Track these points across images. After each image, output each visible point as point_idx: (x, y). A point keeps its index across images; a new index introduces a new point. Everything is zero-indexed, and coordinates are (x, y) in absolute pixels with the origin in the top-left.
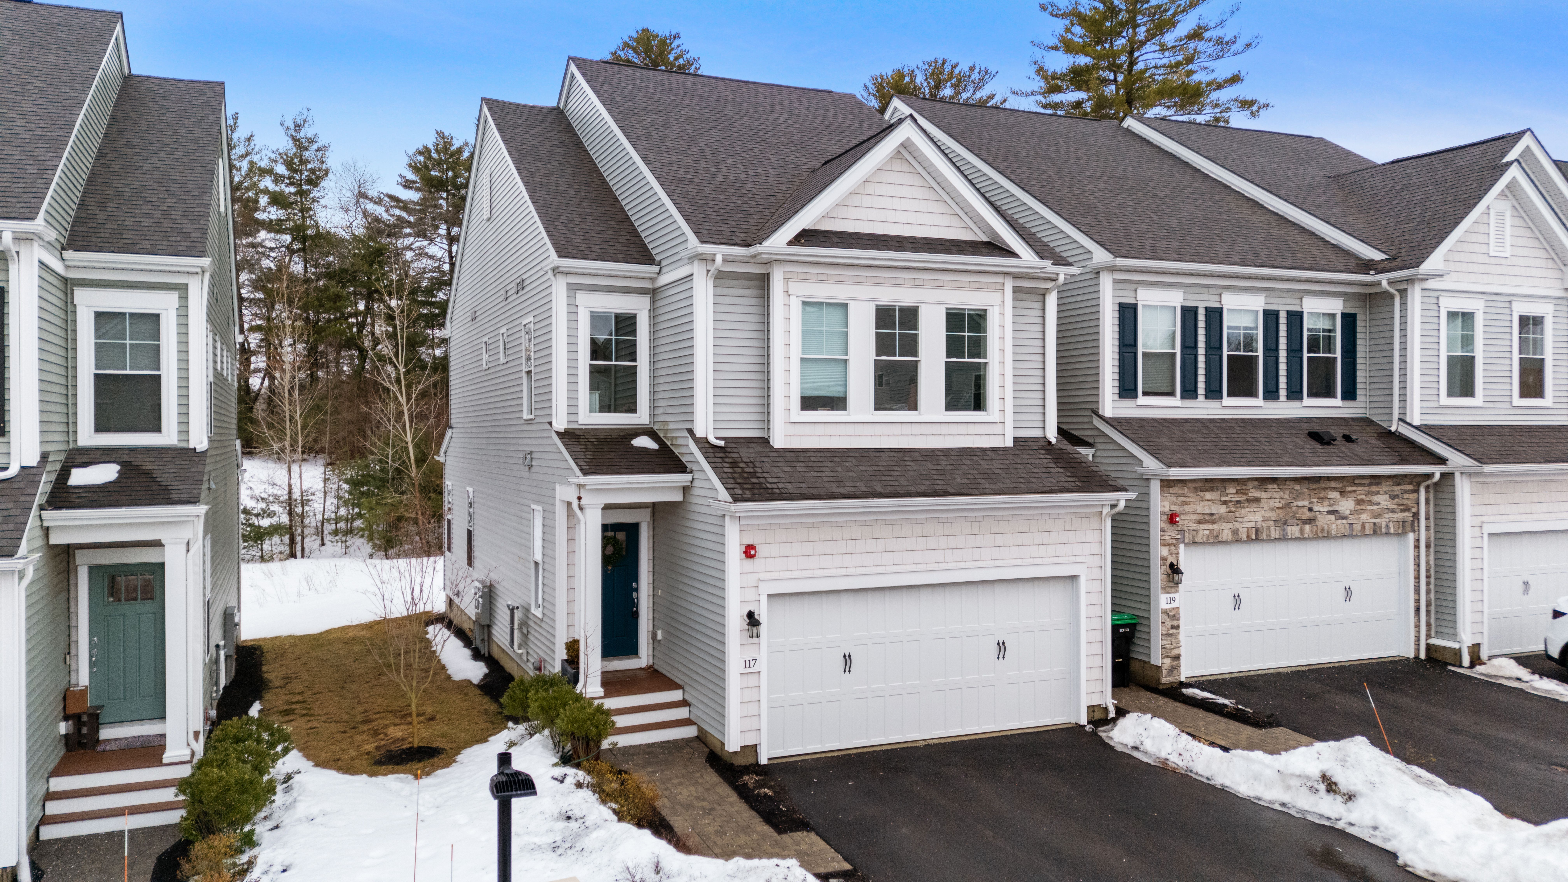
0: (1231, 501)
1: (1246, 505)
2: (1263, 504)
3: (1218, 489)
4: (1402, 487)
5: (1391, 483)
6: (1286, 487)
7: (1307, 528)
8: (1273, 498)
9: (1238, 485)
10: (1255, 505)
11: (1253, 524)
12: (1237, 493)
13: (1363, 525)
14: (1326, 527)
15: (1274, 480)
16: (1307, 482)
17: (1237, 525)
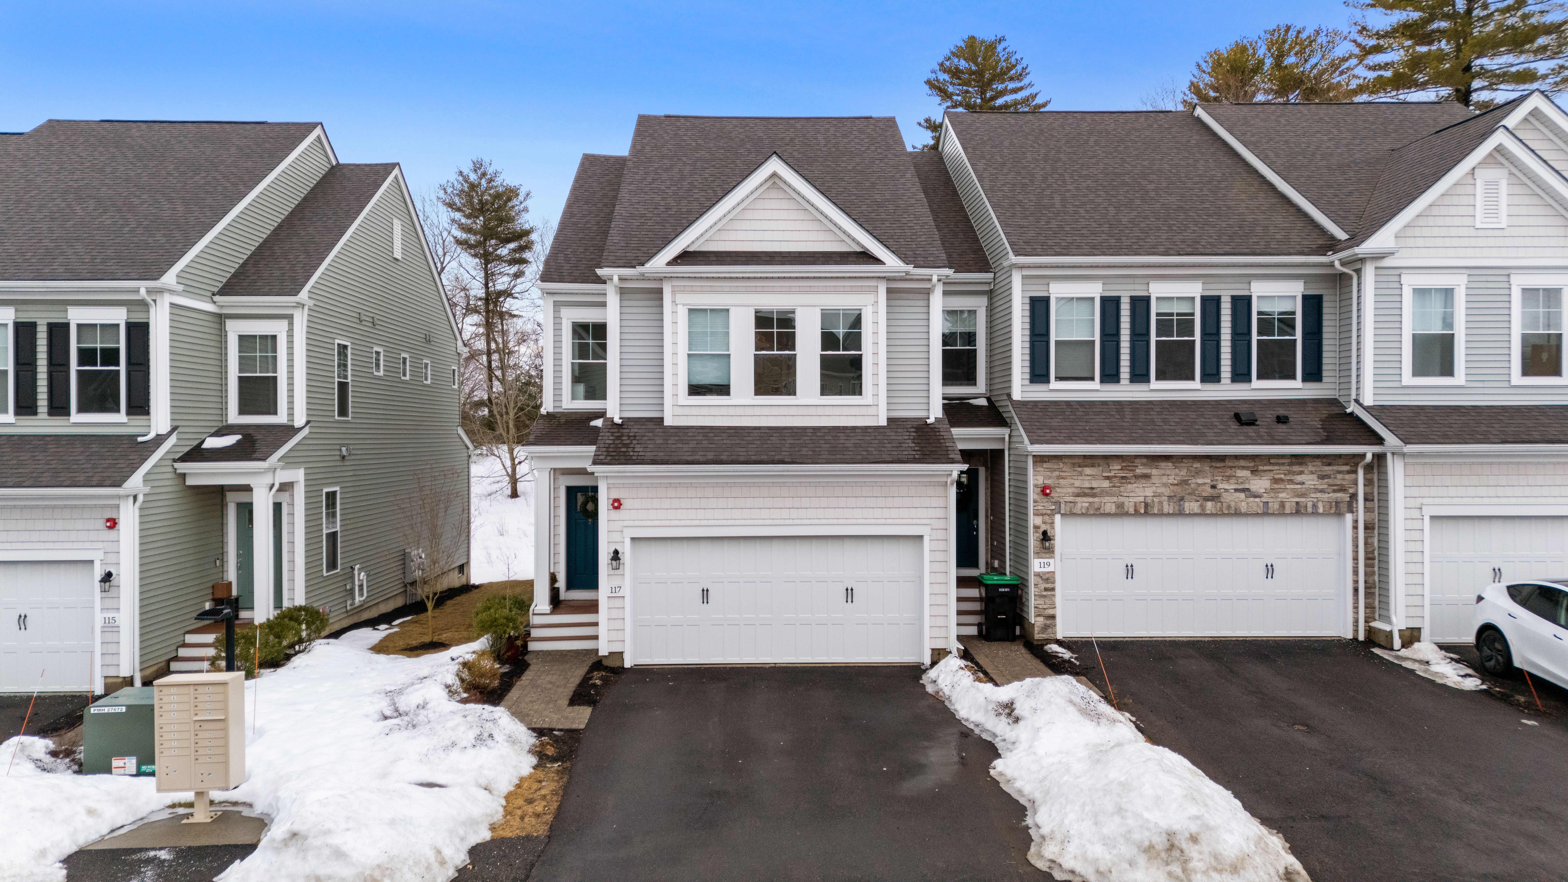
0: (1115, 477)
1: (1132, 481)
2: (1154, 480)
3: (1099, 466)
4: (1335, 468)
5: (1320, 464)
6: (1183, 464)
7: (1209, 505)
8: (1170, 475)
9: (1123, 462)
10: (1144, 481)
11: (1142, 499)
12: (1121, 469)
13: (1282, 505)
14: (1233, 504)
15: (1167, 458)
16: (1209, 460)
17: (1122, 499)
